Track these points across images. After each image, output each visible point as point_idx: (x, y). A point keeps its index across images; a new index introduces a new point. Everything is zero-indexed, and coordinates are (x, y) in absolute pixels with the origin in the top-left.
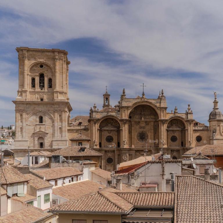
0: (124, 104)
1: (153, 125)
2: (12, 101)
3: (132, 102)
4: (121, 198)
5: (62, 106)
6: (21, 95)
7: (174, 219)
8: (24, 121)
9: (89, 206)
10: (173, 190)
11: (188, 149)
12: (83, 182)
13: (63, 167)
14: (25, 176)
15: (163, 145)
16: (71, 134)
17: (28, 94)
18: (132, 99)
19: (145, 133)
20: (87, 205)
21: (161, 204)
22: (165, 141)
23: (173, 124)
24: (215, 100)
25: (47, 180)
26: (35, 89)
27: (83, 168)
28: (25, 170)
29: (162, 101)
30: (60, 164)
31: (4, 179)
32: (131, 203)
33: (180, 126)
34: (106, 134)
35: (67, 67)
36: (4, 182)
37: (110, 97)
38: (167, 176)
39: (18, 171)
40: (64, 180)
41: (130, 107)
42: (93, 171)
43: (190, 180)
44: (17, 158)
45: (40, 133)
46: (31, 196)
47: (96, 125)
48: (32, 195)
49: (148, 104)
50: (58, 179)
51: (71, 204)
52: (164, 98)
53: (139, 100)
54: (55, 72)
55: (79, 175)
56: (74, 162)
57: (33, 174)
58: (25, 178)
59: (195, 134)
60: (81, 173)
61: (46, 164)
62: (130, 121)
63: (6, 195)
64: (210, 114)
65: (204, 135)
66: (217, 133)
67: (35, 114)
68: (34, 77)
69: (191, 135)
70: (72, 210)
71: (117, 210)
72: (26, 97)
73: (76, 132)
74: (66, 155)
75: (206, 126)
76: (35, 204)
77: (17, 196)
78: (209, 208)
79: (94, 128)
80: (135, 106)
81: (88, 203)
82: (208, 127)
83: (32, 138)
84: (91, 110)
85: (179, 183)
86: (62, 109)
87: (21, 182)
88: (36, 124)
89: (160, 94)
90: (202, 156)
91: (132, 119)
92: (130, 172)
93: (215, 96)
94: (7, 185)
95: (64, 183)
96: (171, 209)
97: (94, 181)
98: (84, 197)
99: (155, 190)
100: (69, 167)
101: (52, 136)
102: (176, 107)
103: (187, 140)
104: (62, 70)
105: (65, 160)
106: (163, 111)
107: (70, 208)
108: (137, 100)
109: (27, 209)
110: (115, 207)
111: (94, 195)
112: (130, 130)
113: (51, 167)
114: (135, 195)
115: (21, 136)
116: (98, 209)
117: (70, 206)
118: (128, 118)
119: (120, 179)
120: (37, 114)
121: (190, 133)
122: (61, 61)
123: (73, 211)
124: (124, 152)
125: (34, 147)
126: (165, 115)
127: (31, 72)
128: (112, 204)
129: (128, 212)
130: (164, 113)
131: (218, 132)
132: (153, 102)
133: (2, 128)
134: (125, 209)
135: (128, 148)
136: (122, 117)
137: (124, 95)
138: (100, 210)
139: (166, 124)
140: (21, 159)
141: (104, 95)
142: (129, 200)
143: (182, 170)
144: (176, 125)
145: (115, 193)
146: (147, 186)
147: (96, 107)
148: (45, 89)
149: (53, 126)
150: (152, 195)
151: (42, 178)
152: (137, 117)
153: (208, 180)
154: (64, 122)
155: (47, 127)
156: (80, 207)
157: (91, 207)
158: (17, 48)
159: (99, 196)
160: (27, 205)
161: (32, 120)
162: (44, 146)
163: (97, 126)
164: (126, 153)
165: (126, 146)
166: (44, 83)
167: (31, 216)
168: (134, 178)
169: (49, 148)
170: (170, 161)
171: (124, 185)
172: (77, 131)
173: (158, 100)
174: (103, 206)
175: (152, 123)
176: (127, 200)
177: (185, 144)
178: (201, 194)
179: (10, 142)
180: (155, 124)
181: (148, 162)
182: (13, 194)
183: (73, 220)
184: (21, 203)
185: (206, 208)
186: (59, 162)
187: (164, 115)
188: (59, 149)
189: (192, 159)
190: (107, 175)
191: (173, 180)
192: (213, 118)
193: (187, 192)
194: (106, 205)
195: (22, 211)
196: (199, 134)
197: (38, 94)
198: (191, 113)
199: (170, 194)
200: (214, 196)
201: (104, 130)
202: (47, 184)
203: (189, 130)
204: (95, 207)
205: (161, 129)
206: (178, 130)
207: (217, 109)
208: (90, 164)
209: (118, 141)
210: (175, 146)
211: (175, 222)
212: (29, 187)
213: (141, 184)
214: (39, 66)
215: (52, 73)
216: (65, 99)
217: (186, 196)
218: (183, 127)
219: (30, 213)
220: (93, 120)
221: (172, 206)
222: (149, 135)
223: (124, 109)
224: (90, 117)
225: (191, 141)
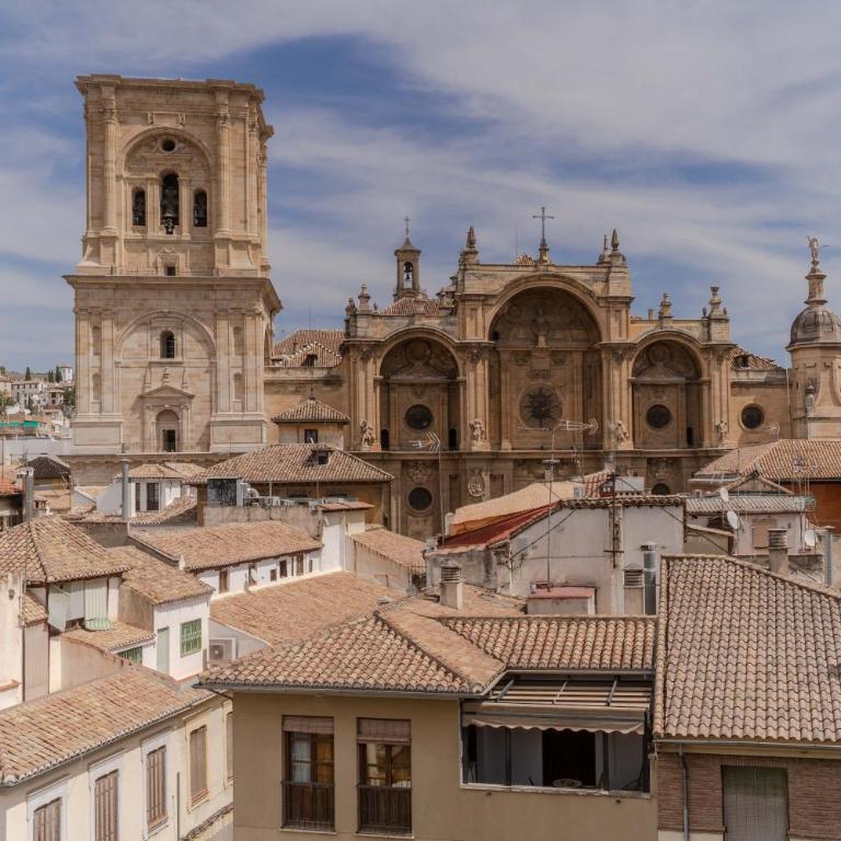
0: (473, 286)
1: (580, 363)
2: (64, 277)
3: (502, 278)
4: (458, 638)
5: (244, 293)
6: (96, 254)
7: (652, 717)
8: (106, 348)
9: (343, 666)
10: (651, 608)
11: (711, 457)
12: (321, 578)
13: (249, 520)
14: (109, 554)
15: (619, 439)
16: (277, 397)
17: (120, 250)
18: (503, 268)
19: (551, 396)
20: (336, 662)
21: (606, 660)
22: (624, 427)
23: (654, 362)
24: (814, 270)
25: (192, 571)
26: (145, 232)
27: (321, 525)
28: (110, 532)
29: (612, 275)
30: (236, 511)
31: (38, 566)
32: (495, 657)
33: (682, 369)
34: (405, 400)
35: (263, 148)
36: (38, 576)
37: (421, 259)
38: (630, 558)
39: (88, 537)
40: (253, 570)
41: (494, 296)
42: (358, 536)
43: (716, 570)
44: (84, 488)
45: (163, 395)
46: (133, 628)
47: (370, 365)
48: (136, 625)
49: (560, 285)
50: (231, 568)
51: (279, 659)
52: (620, 262)
53: (528, 271)
54: (218, 166)
55: (308, 551)
56: (288, 501)
57: (142, 547)
58: (113, 564)
59: (739, 399)
60: (316, 544)
61: (189, 512)
62: (494, 350)
63: (42, 626)
64: (796, 323)
65: (771, 402)
66: (820, 396)
67: (144, 324)
68: (143, 187)
69: (721, 401)
70: (281, 678)
71: (444, 683)
72: (114, 261)
73: (297, 392)
74: (259, 477)
75: (779, 370)
76: (150, 658)
77: (84, 627)
78: (784, 678)
79: (361, 375)
80: (511, 294)
81: (339, 656)
82: (784, 371)
83: (138, 415)
84: (351, 309)
85: (672, 584)
86: (243, 305)
87: (98, 577)
88: (150, 363)
89: (606, 249)
90: (762, 482)
91: (500, 341)
92: (493, 540)
93: (814, 253)
94: (47, 586)
95: (252, 582)
96: (643, 682)
97: (360, 575)
98: (325, 634)
99: (586, 610)
100: (270, 522)
101: (207, 405)
102: (665, 296)
103: (706, 420)
104: (245, 160)
105: (258, 497)
106: (617, 311)
107: (275, 674)
108: (521, 269)
109: (119, 675)
110: (438, 669)
111: (359, 627)
112: (496, 382)
113: (206, 522)
114: (510, 626)
115: (97, 407)
116: (375, 676)
117: (274, 664)
118: (486, 340)
119: (456, 569)
120: (153, 325)
121: (717, 393)
122: (239, 126)
123: (285, 684)
124: (474, 465)
125: (143, 448)
126: (624, 326)
127: (130, 169)
128: (426, 658)
129: (484, 689)
130: (620, 316)
131: (824, 389)
132: (580, 276)
133: (28, 377)
134: (474, 678)
135: (489, 450)
136: (465, 338)
137: (471, 253)
138: (382, 682)
139: (630, 359)
140: (96, 492)
141: (396, 252)
142: (490, 644)
143: (685, 536)
144: (665, 365)
145: (439, 619)
146: (556, 592)
147: (368, 298)
148: (180, 233)
149: (213, 369)
150: (574, 627)
151: (174, 563)
152: (521, 334)
153: (784, 572)
154: (251, 353)
155: (189, 370)
156: (309, 669)
157: (348, 670)
158: (78, 77)
159: (378, 628)
160: (118, 661)
161: (136, 346)
162: (181, 444)
163: (373, 369)
164: (481, 471)
165: (481, 446)
166: (176, 209)
167: (134, 703)
168: (509, 563)
169: (198, 451)
170: (641, 502)
171: (470, 590)
172: (299, 386)
173: (596, 270)
174: (392, 667)
175: (578, 358)
176: (481, 644)
177: (701, 438)
178: (756, 624)
179: (57, 427)
180: (589, 360)
181: (561, 505)
182: (67, 622)
183: (284, 717)
184: (97, 655)
185: (773, 678)
186: (233, 502)
187: (620, 325)
188: (233, 455)
189: (723, 492)
190: (411, 551)
191: (652, 570)
192: (805, 336)
193: (702, 617)
194: (404, 661)
195: (102, 683)
196: (755, 400)
197: (157, 251)
198: (723, 320)
199: (641, 625)
200: (802, 632)
201: (400, 385)
202: (191, 584)
203: (716, 385)
204: (363, 671)
205: (608, 379)
206: (675, 385)
207: (822, 302)
208: (348, 510)
209: (450, 424)
210: (665, 443)
211: (658, 728)
212: (126, 595)
213: (534, 586)
214: (159, 145)
215: (207, 168)
216: (254, 267)
217: (700, 631)
218: (692, 374)
219: (130, 692)
220: (357, 347)
221: (647, 669)
222: (566, 401)
223: (473, 305)
224: (347, 334)
225: (722, 425)
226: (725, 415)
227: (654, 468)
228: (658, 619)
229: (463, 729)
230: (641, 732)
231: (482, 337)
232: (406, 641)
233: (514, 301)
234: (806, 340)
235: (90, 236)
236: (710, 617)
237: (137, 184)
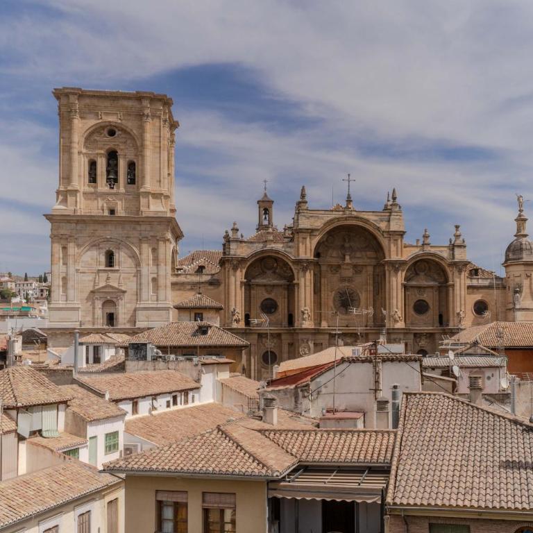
0: (304, 223)
1: (372, 273)
2: (44, 215)
3: (322, 218)
4: (270, 443)
5: (159, 226)
6: (65, 201)
7: (387, 493)
8: (71, 261)
9: (194, 459)
10: (396, 425)
11: (453, 333)
12: (200, 406)
13: (155, 370)
14: (60, 389)
15: (396, 321)
16: (179, 293)
17: (80, 199)
18: (323, 212)
19: (352, 293)
20: (190, 457)
22: (399, 313)
23: (418, 272)
24: (520, 216)
25: (114, 401)
26: (96, 187)
27: (200, 372)
28: (62, 376)
29: (392, 217)
30: (147, 364)
31: (12, 396)
32: (292, 455)
33: (436, 277)
34: (260, 295)
35: (172, 135)
36: (12, 403)
37: (274, 206)
38: (385, 394)
39: (46, 379)
40: (154, 401)
41: (317, 230)
42: (224, 380)
43: (440, 402)
44: (54, 349)
45: (107, 290)
46: (74, 436)
47: (238, 273)
48: (75, 434)
49: (361, 224)
50: (140, 399)
51: (154, 455)
52: (397, 209)
53: (339, 214)
54: (143, 146)
55: (191, 389)
56: (181, 358)
57: (82, 385)
58: (61, 395)
59: (472, 296)
60: (196, 385)
61: (119, 364)
62: (317, 264)
63: (14, 434)
64: (509, 249)
65: (493, 297)
66: (523, 294)
67: (95, 246)
68: (96, 159)
69: (460, 297)
70: (154, 467)
71: (256, 470)
72: (76, 206)
73: (192, 289)
74: (164, 342)
75: (497, 278)
76: (84, 456)
77: (41, 435)
78: (471, 469)
79: (232, 279)
80: (328, 229)
81: (193, 453)
82: (501, 279)
83: (90, 303)
84: (227, 237)
85: (408, 410)
86: (158, 234)
87: (51, 404)
88: (99, 270)
89: (388, 201)
90: (481, 348)
91: (321, 259)
92: (300, 382)
93: (521, 205)
94: (17, 409)
95: (154, 408)
96: (384, 471)
97: (226, 405)
98: (186, 439)
99: (356, 426)
100: (168, 371)
101: (135, 297)
102: (426, 231)
103: (451, 309)
104: (160, 142)
105: (161, 355)
106: (395, 240)
107: (151, 464)
108: (334, 213)
109: (62, 466)
110: (253, 461)
111: (207, 435)
112: (319, 285)
113: (128, 371)
114: (304, 435)
115: (64, 298)
116: (214, 465)
117: (151, 458)
118: (312, 258)
119: (273, 399)
120: (101, 246)
121: (458, 293)
122: (156, 121)
123: (157, 470)
124: (304, 337)
125: (94, 324)
126: (399, 250)
127: (87, 148)
128: (247, 455)
129: (281, 474)
130: (397, 244)
131: (525, 290)
132: (372, 218)
133: (26, 279)
134: (276, 467)
135: (313, 327)
136: (298, 255)
137: (303, 202)
138: (217, 469)
139: (403, 270)
140: (61, 352)
141: (258, 202)
142: (290, 447)
143: (422, 381)
144: (425, 274)
145: (260, 431)
146: (338, 415)
147: (238, 230)
148: (118, 188)
149: (138, 274)
150: (344, 436)
151: (102, 396)
152: (334, 254)
153: (485, 405)
154: (162, 265)
155: (123, 276)
156: (173, 461)
157: (197, 462)
158: (55, 89)
159: (219, 436)
160: (62, 457)
161: (89, 260)
162: (117, 322)
163: (239, 276)
164: (308, 340)
165: (308, 324)
166: (116, 173)
167: (70, 483)
168: (310, 397)
169: (128, 326)
170: (393, 359)
171: (284, 413)
172: (194, 286)
173: (383, 214)
174: (225, 460)
175: (370, 269)
176: (289, 450)
177: (448, 321)
178: (457, 435)
179: (43, 311)
180: (377, 270)
181: (343, 360)
182: (30, 432)
183: (157, 491)
184: (49, 453)
185: (465, 469)
186: (144, 358)
187: (397, 248)
188: (149, 329)
189: (451, 355)
190: (251, 387)
191: (397, 401)
192: (514, 257)
193: (424, 430)
194: (233, 457)
195: (50, 470)
196: (482, 297)
197: (103, 200)
198: (462, 246)
199: (386, 435)
200: (486, 440)
201: (257, 285)
202: (113, 410)
203: (457, 287)
204: (206, 463)
205: (389, 282)
206: (432, 287)
207: (526, 235)
208: (218, 364)
209: (288, 311)
210: (425, 324)
211: (389, 500)
212: (70, 416)
213: (324, 411)
214: (106, 132)
215: (136, 148)
216: (165, 210)
217: (422, 439)
218: (443, 280)
219: (68, 476)
220: (230, 261)
221: (387, 463)
222: (363, 296)
223: (304, 235)
224: (224, 253)
225: (461, 313)
226: (463, 307)
227: (418, 340)
228: (397, 432)
229: (269, 499)
230: (379, 502)
231: (309, 256)
232: (235, 444)
233: (330, 233)
234: (515, 259)
235: (61, 189)
236: (429, 430)
237: (92, 157)
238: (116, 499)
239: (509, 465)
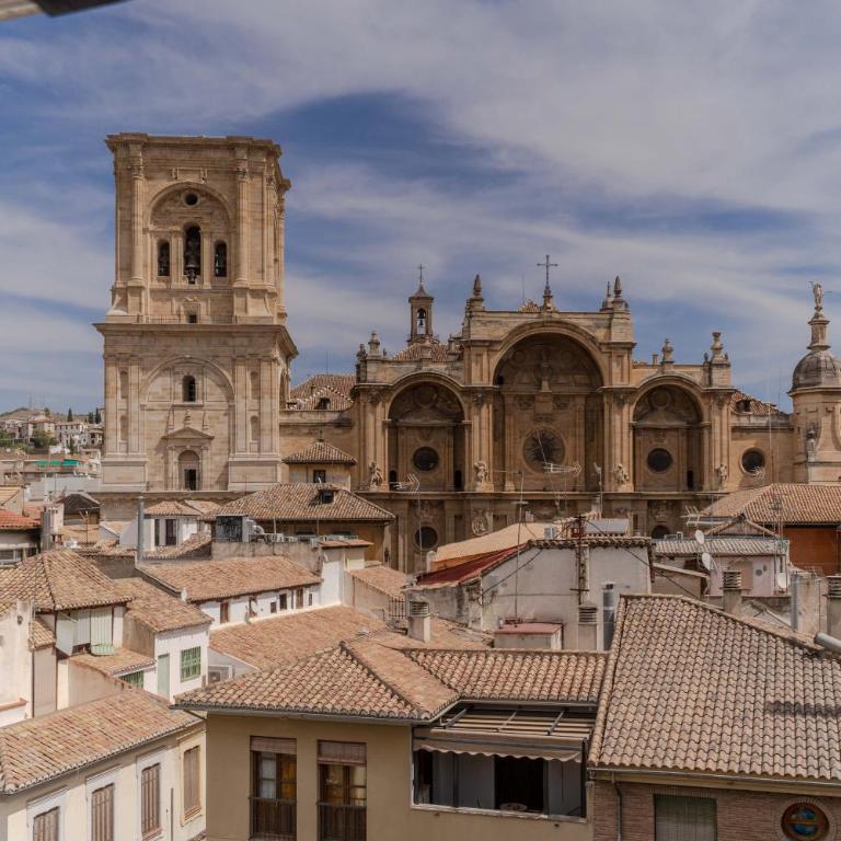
0: (479, 332)
1: (583, 407)
2: (94, 325)
3: (506, 325)
4: (418, 669)
5: (261, 339)
6: (124, 303)
7: (590, 747)
8: (133, 392)
9: (305, 692)
10: (608, 644)
12: (320, 611)
13: (254, 556)
14: (116, 584)
15: (620, 482)
16: (290, 439)
17: (146, 300)
18: (507, 315)
19: (553, 439)
20: (300, 688)
22: (625, 470)
23: (655, 406)
24: (817, 316)
25: (193, 602)
26: (168, 282)
27: (320, 561)
28: (118, 565)
29: (614, 321)
30: (242, 547)
31: (48, 594)
32: (450, 687)
33: (683, 412)
34: (414, 442)
35: (281, 200)
36: (47, 604)
37: (434, 305)
38: (593, 597)
39: (97, 569)
40: (253, 603)
41: (500, 342)
42: (357, 572)
44: (109, 523)
45: (185, 436)
46: (135, 654)
47: (379, 409)
48: (138, 651)
49: (564, 332)
50: (232, 600)
51: (248, 684)
52: (622, 308)
53: (532, 318)
54: (237, 218)
55: (308, 586)
56: (292, 538)
57: (148, 579)
58: (117, 594)
59: (740, 443)
60: (315, 579)
61: (203, 547)
62: (498, 395)
63: (50, 650)
64: (798, 369)
65: (773, 445)
66: (821, 440)
67: (167, 369)
68: (168, 239)
69: (721, 444)
70: (248, 702)
71: (395, 710)
72: (140, 310)
73: (310, 434)
74: (268, 514)
76: (151, 682)
77: (90, 652)
79: (370, 418)
80: (517, 339)
81: (303, 683)
82: (787, 416)
83: (161, 455)
84: (362, 354)
85: (627, 623)
86: (258, 352)
87: (103, 606)
88: (173, 406)
89: (609, 296)
91: (505, 386)
92: (465, 577)
93: (818, 299)
94: (55, 613)
95: (252, 613)
96: (587, 713)
97: (359, 609)
98: (294, 661)
99: (549, 645)
100: (272, 558)
101: (226, 446)
102: (667, 343)
103: (706, 462)
104: (263, 212)
105: (263, 533)
106: (619, 356)
107: (244, 697)
108: (525, 315)
109: (119, 697)
110: (392, 696)
111: (325, 656)
112: (500, 425)
113: (213, 557)
114: (469, 658)
115: (124, 448)
116: (333, 701)
117: (244, 688)
118: (491, 385)
120: (177, 370)
121: (718, 438)
122: (257, 180)
123: (251, 707)
124: (477, 505)
125: (167, 486)
126: (626, 372)
127: (156, 223)
128: (383, 686)
129: (433, 716)
130: (622, 363)
131: (825, 433)
132: (583, 322)
133: (70, 418)
134: (424, 706)
135: (492, 491)
136: (470, 381)
137: (477, 300)
138: (339, 707)
139: (631, 404)
140: (120, 528)
141: (411, 300)
143: (653, 577)
144: (666, 409)
145: (403, 651)
146: (522, 628)
147: (378, 344)
148: (202, 282)
149: (231, 411)
150: (528, 660)
151: (177, 594)
152: (525, 379)
154: (267, 397)
155: (209, 415)
156: (275, 694)
157: (310, 696)
158: (110, 137)
159: (342, 658)
160: (119, 684)
161: (160, 391)
162: (201, 482)
163: (381, 413)
164: (484, 512)
166: (198, 260)
167: (131, 722)
168: (480, 600)
169: (216, 489)
170: (606, 543)
171: (441, 624)
172: (313, 429)
173: (600, 316)
174: (350, 693)
175: (580, 402)
176: (445, 680)
177: (701, 481)
178: (701, 662)
179: (94, 466)
180: (591, 404)
181: (530, 545)
182: (74, 647)
183: (252, 738)
184: (100, 678)
185: (710, 713)
186: (239, 538)
187: (622, 370)
188: (247, 493)
190: (396, 582)
191: (611, 608)
192: (808, 381)
193: (651, 653)
194: (362, 689)
195: (102, 704)
196: (756, 444)
197: (180, 300)
198: (725, 365)
199: (592, 660)
200: (745, 670)
201: (408, 428)
202: (192, 615)
203: (716, 430)
204: (323, 697)
205: (610, 423)
206: (676, 429)
207: (826, 347)
208: (347, 547)
209: (455, 466)
210: (665, 486)
211: (593, 757)
212: (130, 623)
213: (502, 622)
214: (182, 198)
215: (227, 221)
216: (270, 314)
217: (647, 666)
218: (693, 418)
219: (127, 712)
220: (367, 391)
221: (592, 702)
222: (569, 444)
223: (479, 350)
224: (359, 379)
225: (722, 469)
226: (725, 459)
227: (654, 511)
228: (608, 655)
229: (414, 753)
230: (579, 761)
231: (488, 383)
232: (366, 670)
233: (519, 347)
234: (808, 385)
235: (118, 286)
236: (658, 653)
237: (163, 237)
238: (197, 747)
239: (779, 708)
